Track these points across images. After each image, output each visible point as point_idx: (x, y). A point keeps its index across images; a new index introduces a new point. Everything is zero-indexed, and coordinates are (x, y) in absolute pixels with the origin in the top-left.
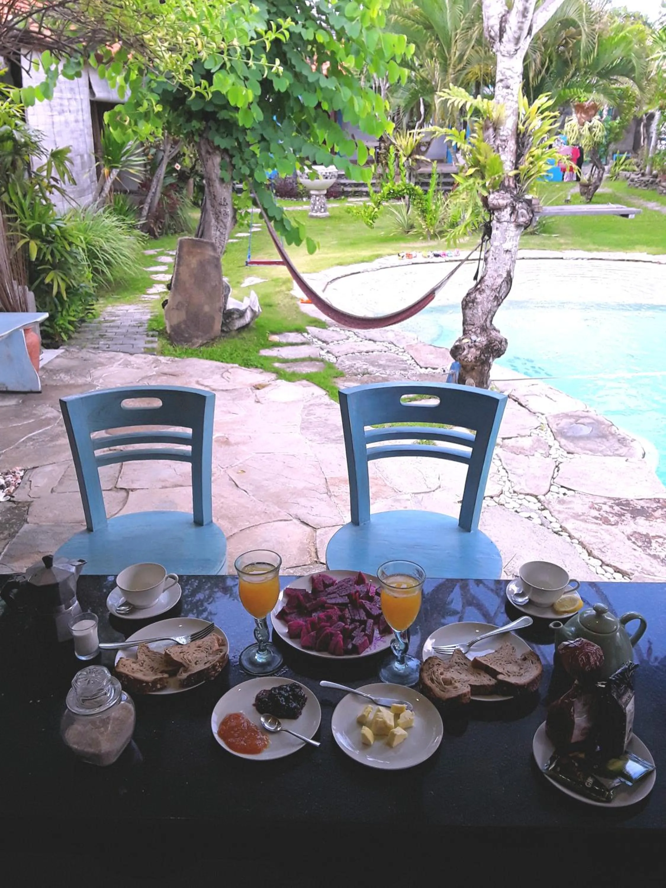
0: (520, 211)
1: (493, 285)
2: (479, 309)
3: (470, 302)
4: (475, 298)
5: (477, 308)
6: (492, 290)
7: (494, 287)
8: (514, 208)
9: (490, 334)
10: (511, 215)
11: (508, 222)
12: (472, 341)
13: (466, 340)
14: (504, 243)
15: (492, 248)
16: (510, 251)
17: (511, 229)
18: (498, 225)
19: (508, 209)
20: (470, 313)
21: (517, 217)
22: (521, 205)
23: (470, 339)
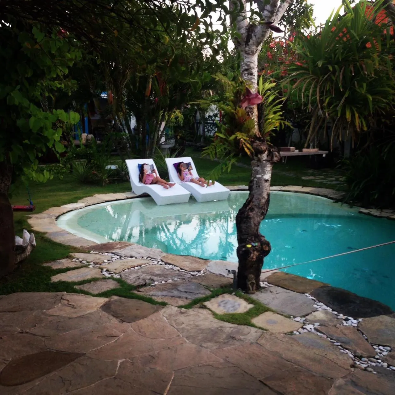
0: (274, 153)
1: (259, 204)
2: (252, 223)
3: (244, 218)
4: (248, 215)
5: (250, 222)
6: (260, 208)
7: (261, 206)
8: (270, 152)
9: (261, 239)
10: (267, 156)
11: (266, 161)
12: (253, 246)
13: (249, 246)
14: (264, 175)
15: (255, 179)
16: (268, 180)
17: (268, 165)
18: (259, 163)
19: (267, 152)
20: (243, 226)
21: (272, 157)
22: (273, 149)
23: (251, 245)
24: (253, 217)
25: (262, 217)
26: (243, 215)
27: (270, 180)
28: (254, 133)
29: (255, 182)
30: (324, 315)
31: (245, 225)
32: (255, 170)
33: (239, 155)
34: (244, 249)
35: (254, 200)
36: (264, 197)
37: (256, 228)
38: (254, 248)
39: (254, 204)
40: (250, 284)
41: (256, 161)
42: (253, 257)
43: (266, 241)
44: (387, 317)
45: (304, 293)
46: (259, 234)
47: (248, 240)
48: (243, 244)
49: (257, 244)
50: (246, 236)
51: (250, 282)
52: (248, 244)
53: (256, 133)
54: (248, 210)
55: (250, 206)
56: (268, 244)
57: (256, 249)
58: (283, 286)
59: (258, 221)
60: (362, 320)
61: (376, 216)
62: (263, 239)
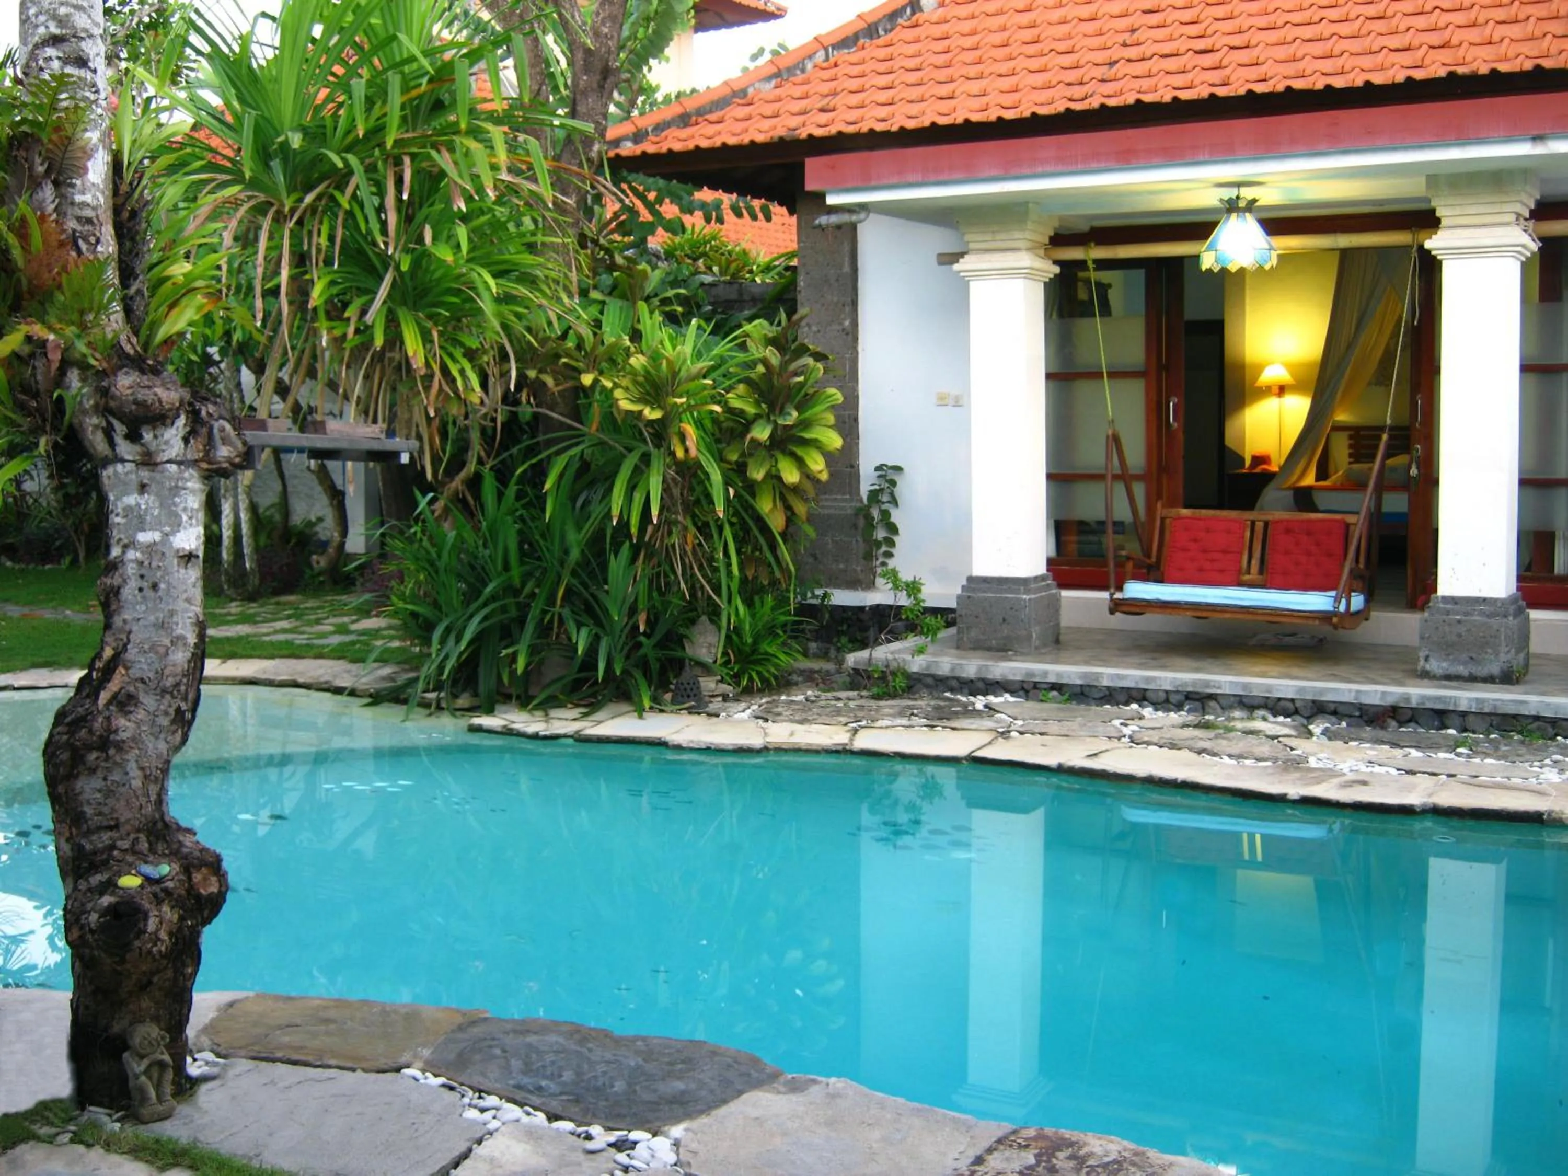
0: (216, 425)
1: (160, 674)
2: (132, 768)
3: (90, 748)
4: (110, 730)
5: (121, 765)
6: (164, 691)
7: (169, 682)
8: (195, 419)
9: (181, 844)
10: (186, 440)
11: (179, 463)
12: (149, 880)
13: (130, 881)
14: (174, 532)
15: (131, 555)
16: (197, 557)
17: (189, 484)
18: (145, 474)
19: (182, 421)
20: (87, 789)
21: (210, 443)
22: (211, 408)
23: (139, 874)
24: (136, 739)
25: (178, 736)
26: (83, 733)
27: (201, 554)
28: (110, 336)
29: (131, 570)
30: (528, 1147)
31: (96, 782)
32: (128, 510)
33: (37, 445)
34: (106, 900)
35: (132, 653)
36: (182, 638)
37: (153, 789)
38: (156, 888)
39: (135, 673)
40: (147, 1072)
41: (130, 466)
42: (156, 932)
43: (204, 850)
44: (769, 1096)
45: (398, 1070)
46: (167, 819)
47: (115, 853)
48: (97, 879)
49: (165, 869)
50: (106, 837)
51: (145, 1063)
52: (120, 874)
53: (116, 335)
54: (109, 703)
55: (113, 686)
56: (214, 865)
57: (166, 891)
58: (295, 1057)
59: (159, 756)
60: (686, 1130)
61: (536, 737)
62: (188, 840)
